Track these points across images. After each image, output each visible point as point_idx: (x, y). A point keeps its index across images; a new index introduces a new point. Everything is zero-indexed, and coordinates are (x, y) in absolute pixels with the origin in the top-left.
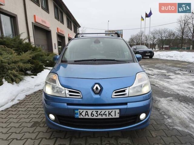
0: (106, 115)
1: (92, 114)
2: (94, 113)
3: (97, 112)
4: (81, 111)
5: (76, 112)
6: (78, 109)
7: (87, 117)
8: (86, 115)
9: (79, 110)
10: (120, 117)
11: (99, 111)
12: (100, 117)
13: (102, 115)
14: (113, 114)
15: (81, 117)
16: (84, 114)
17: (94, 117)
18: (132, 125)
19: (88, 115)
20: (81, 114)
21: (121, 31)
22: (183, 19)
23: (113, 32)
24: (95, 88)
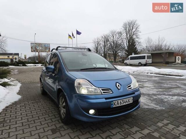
0: (127, 102)
1: (120, 103)
2: (122, 102)
3: (123, 101)
4: (115, 102)
5: (112, 103)
6: (112, 101)
7: (118, 106)
8: (117, 104)
9: (114, 102)
10: (133, 102)
11: (124, 100)
12: (124, 104)
13: (125, 102)
14: (130, 101)
15: (115, 106)
16: (116, 104)
17: (122, 105)
18: (134, 108)
19: (118, 104)
20: (114, 104)
21: (49, 45)
22: (96, 40)
23: (40, 45)
24: (117, 86)
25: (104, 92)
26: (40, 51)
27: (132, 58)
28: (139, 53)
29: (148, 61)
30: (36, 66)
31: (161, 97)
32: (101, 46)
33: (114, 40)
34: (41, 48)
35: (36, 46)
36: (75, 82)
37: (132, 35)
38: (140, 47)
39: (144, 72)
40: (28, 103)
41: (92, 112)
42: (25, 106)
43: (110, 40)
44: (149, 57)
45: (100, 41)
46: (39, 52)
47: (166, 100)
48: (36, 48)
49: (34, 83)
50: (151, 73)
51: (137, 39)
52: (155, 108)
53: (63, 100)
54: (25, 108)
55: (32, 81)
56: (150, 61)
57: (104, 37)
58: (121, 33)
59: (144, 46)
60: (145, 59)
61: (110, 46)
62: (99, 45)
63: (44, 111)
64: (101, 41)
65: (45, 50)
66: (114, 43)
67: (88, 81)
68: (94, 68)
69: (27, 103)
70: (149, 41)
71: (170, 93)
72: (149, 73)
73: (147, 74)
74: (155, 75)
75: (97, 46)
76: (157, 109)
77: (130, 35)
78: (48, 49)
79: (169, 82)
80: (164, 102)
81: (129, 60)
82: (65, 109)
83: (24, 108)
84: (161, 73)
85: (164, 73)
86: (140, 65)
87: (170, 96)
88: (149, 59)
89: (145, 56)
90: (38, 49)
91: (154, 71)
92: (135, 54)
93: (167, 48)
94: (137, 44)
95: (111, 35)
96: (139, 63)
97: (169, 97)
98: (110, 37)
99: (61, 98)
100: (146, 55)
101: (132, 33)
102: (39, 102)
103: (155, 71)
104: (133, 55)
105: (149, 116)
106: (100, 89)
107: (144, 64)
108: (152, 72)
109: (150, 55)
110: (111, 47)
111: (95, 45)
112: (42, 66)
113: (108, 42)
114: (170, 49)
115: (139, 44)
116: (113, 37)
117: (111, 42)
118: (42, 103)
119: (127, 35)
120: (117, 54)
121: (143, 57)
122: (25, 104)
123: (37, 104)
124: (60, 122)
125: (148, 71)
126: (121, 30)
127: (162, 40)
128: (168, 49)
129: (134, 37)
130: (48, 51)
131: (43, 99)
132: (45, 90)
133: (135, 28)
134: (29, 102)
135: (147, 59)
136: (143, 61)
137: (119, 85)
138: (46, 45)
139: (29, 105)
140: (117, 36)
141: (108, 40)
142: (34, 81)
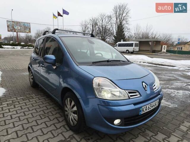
1: (149, 108)
2: (150, 106)
4: (143, 107)
5: (141, 109)
8: (146, 110)
9: (142, 107)
11: (152, 104)
12: (152, 108)
13: (153, 106)
14: (156, 104)
15: (143, 113)
16: (144, 110)
17: (150, 110)
20: (143, 110)
21: (29, 25)
22: (84, 23)
23: (18, 23)
24: (144, 86)
25: (131, 96)
26: (19, 31)
27: (120, 45)
28: (126, 40)
29: (136, 49)
30: (14, 48)
31: (167, 91)
32: (89, 30)
33: (103, 24)
34: (19, 28)
35: (13, 25)
36: (94, 82)
37: (122, 20)
38: (129, 33)
39: (137, 61)
40: (17, 99)
41: (117, 122)
42: (13, 104)
43: (98, 24)
44: (136, 45)
45: (87, 24)
46: (17, 32)
47: (173, 95)
48: (13, 27)
49: (17, 70)
50: (143, 63)
51: (126, 25)
52: (167, 106)
53: (73, 103)
54: (15, 107)
55: (15, 68)
56: (137, 49)
57: (92, 20)
58: (111, 17)
59: (133, 33)
60: (133, 46)
61: (98, 30)
62: (86, 28)
63: (42, 112)
64: (89, 24)
65: (25, 30)
66: (102, 28)
67: (111, 80)
68: (108, 61)
69: (15, 99)
70: (138, 27)
71: (173, 86)
72: (142, 62)
73: (139, 63)
74: (148, 64)
75: (84, 30)
76: (170, 107)
77: (120, 19)
78: (28, 29)
79: (165, 73)
80: (173, 97)
81: (117, 46)
82: (76, 115)
83: (12, 107)
84: (154, 63)
85: (157, 63)
86: (128, 52)
87: (175, 91)
88: (136, 47)
89: (133, 44)
90: (16, 28)
91: (146, 60)
92: (123, 41)
93: (153, 36)
94: (126, 30)
95: (100, 18)
96: (127, 50)
97: (173, 90)
98: (99, 20)
99: (69, 99)
100: (134, 42)
101: (123, 18)
102: (31, 97)
103: (148, 60)
104: (122, 42)
105: (166, 117)
106: (126, 91)
107: (131, 52)
108: (145, 61)
109: (138, 42)
110: (99, 32)
111: (83, 28)
112: (22, 49)
113: (97, 26)
114: (156, 37)
115: (129, 30)
116: (102, 21)
117: (100, 26)
118: (35, 99)
119: (117, 20)
120: (106, 39)
121: (131, 45)
122: (12, 101)
123: (30, 101)
124: (68, 129)
125: (140, 60)
126: (111, 14)
127: (150, 28)
128: (155, 37)
129: (124, 22)
130: (28, 31)
131: (35, 94)
132: (37, 82)
133: (126, 12)
134: (19, 98)
135: (135, 46)
136: (131, 49)
137: (146, 85)
138: (26, 24)
139: (19, 102)
140: (106, 20)
141: (96, 24)
142: (18, 68)
